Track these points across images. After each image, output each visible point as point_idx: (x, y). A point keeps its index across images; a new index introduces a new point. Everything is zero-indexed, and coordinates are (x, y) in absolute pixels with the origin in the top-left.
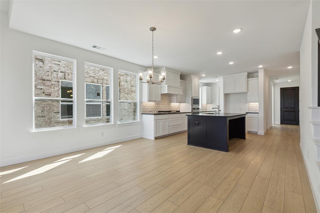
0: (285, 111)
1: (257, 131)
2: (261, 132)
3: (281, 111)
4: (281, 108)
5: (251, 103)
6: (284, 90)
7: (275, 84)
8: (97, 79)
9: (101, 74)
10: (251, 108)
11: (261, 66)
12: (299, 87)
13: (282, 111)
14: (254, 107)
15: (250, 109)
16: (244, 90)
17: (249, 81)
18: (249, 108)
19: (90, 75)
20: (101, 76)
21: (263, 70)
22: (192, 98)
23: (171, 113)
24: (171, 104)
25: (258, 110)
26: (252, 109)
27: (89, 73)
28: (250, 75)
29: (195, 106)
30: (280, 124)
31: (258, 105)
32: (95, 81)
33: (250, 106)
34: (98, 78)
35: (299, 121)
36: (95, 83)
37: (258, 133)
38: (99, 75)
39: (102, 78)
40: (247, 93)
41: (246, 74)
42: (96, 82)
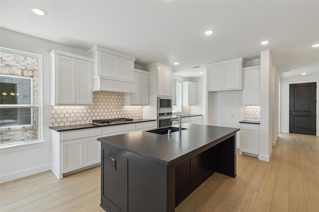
0: (295, 116)
1: (257, 154)
2: (265, 156)
3: (290, 115)
4: (290, 112)
5: (249, 107)
6: (294, 87)
7: (282, 79)
8: (22, 69)
9: (30, 63)
10: (248, 113)
11: (265, 43)
12: (316, 83)
13: (292, 115)
14: (253, 113)
15: (246, 116)
16: (238, 86)
17: (246, 72)
18: (245, 113)
19: (7, 63)
20: (30, 65)
21: (268, 51)
22: (158, 97)
23: (111, 124)
24: (125, 107)
25: (259, 117)
26: (250, 116)
27: (6, 61)
28: (247, 62)
29: (165, 110)
30: (289, 132)
31: (259, 110)
32: (16, 72)
33: (246, 110)
34: (24, 68)
35: (316, 130)
36: (17, 75)
37: (260, 158)
38: (26, 64)
39: (31, 69)
40: (242, 90)
41: (241, 60)
42: (20, 74)
